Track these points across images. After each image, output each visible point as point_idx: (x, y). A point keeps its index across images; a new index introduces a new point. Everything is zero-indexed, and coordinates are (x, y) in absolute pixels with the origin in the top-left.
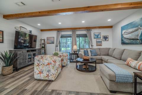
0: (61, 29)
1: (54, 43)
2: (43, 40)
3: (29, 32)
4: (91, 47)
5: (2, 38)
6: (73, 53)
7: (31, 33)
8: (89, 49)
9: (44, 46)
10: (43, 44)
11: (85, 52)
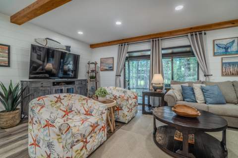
0: (127, 39)
1: (112, 70)
2: (93, 63)
3: (65, 48)
4: (202, 78)
5: (7, 59)
6: (153, 91)
7: (69, 51)
8: (195, 83)
9: (94, 75)
10: (93, 71)
11: (183, 91)
